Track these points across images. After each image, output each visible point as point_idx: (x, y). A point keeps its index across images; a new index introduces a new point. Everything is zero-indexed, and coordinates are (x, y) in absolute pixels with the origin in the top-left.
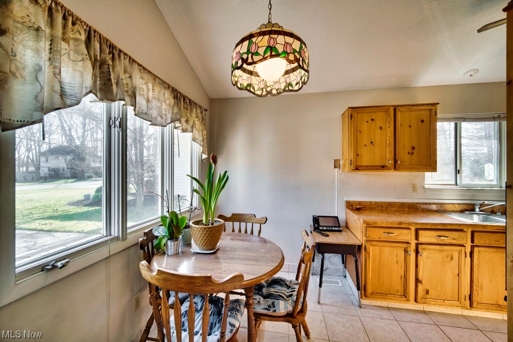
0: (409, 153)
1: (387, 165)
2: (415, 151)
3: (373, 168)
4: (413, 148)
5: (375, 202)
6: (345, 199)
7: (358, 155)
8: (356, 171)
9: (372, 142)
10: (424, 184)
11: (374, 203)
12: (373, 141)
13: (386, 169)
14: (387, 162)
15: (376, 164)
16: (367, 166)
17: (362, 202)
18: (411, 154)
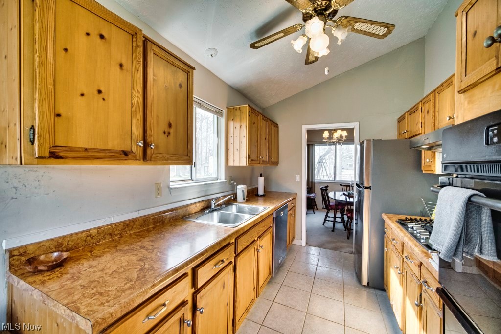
0: (165, 133)
1: (134, 150)
2: (172, 131)
3: (103, 154)
4: (170, 125)
5: (99, 228)
6: (5, 246)
7: (59, 115)
8: (52, 160)
9: (100, 92)
10: (169, 182)
11: (94, 232)
12: (102, 89)
13: (131, 159)
14: (134, 143)
15: (110, 146)
16: (86, 149)
17: (64, 237)
18: (167, 134)
